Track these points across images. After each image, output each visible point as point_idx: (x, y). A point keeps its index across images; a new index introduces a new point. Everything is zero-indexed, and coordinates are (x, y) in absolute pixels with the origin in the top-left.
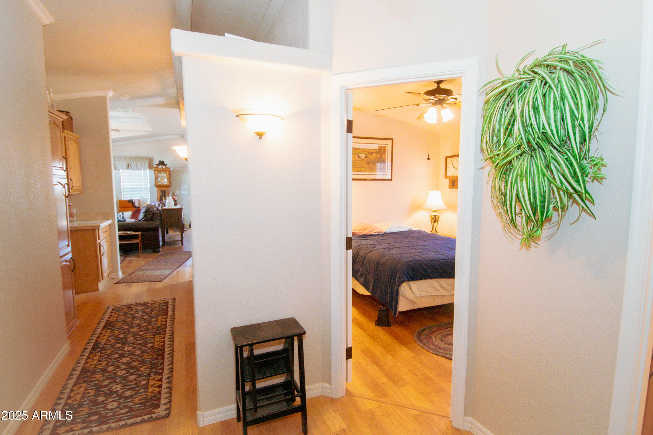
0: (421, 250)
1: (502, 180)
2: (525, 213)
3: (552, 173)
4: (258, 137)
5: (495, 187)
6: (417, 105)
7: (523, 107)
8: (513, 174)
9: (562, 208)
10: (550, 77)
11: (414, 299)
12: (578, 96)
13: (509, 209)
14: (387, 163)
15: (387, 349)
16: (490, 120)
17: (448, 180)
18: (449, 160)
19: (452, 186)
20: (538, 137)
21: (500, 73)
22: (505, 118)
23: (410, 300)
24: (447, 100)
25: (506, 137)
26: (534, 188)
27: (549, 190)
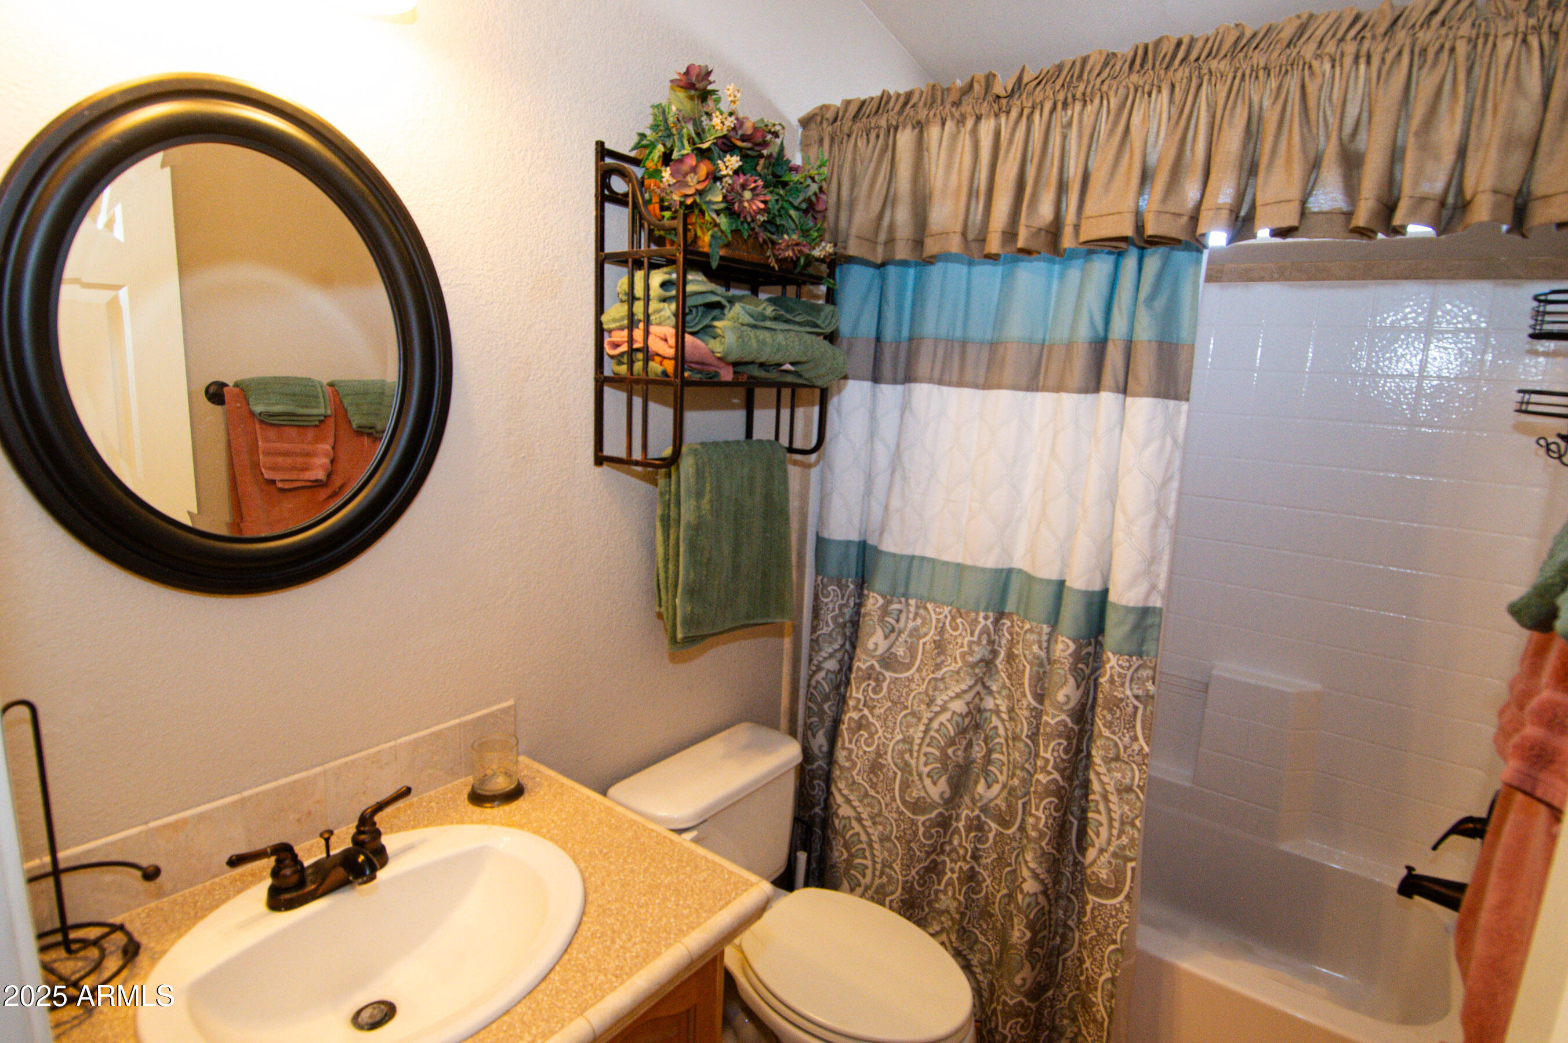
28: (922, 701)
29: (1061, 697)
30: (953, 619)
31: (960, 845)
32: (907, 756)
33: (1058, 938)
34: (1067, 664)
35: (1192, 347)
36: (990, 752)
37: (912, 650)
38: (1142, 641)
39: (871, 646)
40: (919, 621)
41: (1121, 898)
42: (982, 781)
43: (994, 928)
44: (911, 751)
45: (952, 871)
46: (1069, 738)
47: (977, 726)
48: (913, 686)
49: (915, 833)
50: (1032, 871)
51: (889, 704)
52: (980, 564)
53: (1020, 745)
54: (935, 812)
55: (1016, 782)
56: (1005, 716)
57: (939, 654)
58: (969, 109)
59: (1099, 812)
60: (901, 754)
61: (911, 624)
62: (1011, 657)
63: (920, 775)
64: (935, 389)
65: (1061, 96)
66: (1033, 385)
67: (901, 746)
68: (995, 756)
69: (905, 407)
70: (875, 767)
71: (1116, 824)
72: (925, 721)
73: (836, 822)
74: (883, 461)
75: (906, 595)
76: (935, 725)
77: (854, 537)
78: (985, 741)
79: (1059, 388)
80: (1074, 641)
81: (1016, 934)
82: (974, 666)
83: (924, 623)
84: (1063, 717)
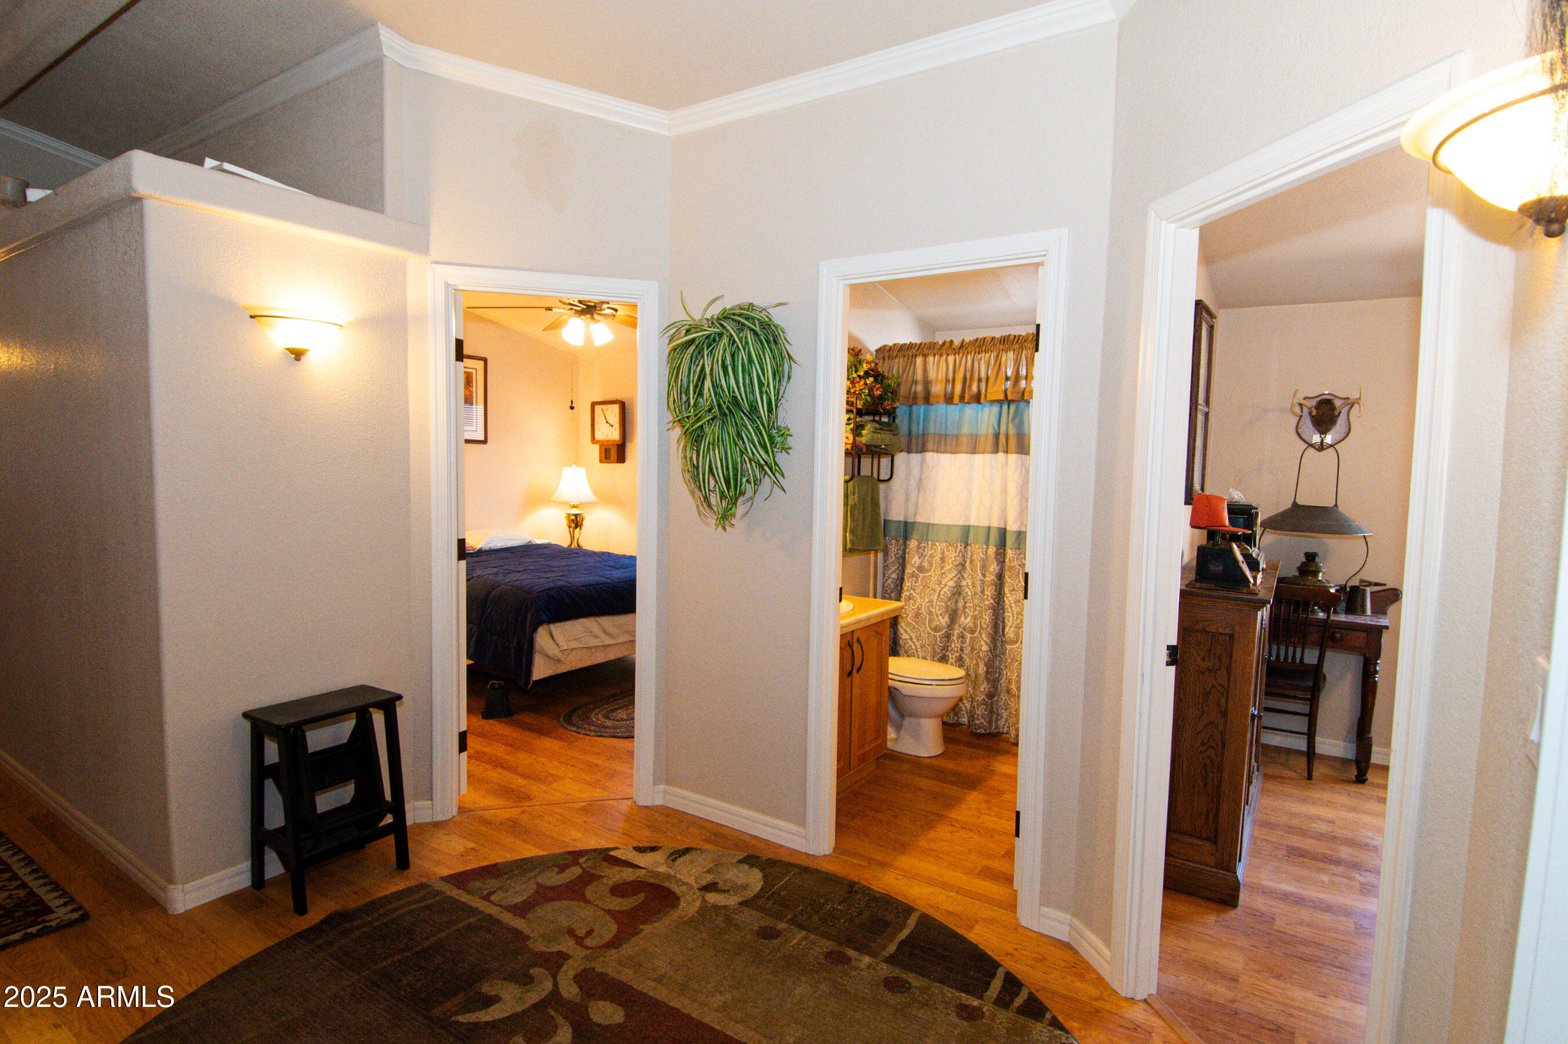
0: (563, 573)
1: (694, 449)
2: (719, 488)
3: (744, 443)
4: (294, 356)
5: (686, 457)
6: (549, 309)
7: (712, 365)
8: (705, 442)
9: (754, 481)
10: (738, 336)
11: (559, 655)
12: (764, 361)
13: (702, 484)
14: (474, 406)
15: (514, 746)
16: (678, 373)
17: (597, 446)
18: (598, 408)
19: (606, 458)
20: (729, 401)
21: (688, 314)
22: (694, 373)
23: (552, 656)
24: (601, 310)
25: (695, 396)
26: (727, 459)
27: (741, 461)
28: (936, 584)
29: (992, 569)
30: (948, 547)
31: (955, 646)
32: (931, 608)
33: (997, 674)
34: (993, 556)
35: (1029, 436)
36: (965, 603)
37: (930, 563)
38: (1019, 545)
39: (913, 562)
40: (933, 551)
41: (1019, 643)
42: (963, 615)
43: (972, 681)
44: (932, 606)
45: (952, 659)
46: (995, 586)
47: (959, 594)
48: (932, 578)
49: (936, 641)
50: (985, 641)
51: (922, 587)
52: (957, 523)
53: (977, 596)
54: (944, 631)
55: (977, 612)
56: (971, 587)
57: (942, 563)
58: (944, 351)
59: (1008, 612)
60: (928, 607)
61: (930, 553)
62: (972, 561)
63: (936, 615)
64: (935, 454)
65: (977, 350)
66: (974, 451)
67: (927, 604)
68: (967, 605)
69: (923, 462)
70: (917, 615)
71: (1015, 616)
72: (938, 591)
73: (901, 642)
74: (913, 484)
75: (927, 540)
76: (942, 593)
77: (902, 519)
78: (963, 599)
79: (983, 453)
80: (996, 547)
81: (981, 669)
82: (957, 566)
83: (935, 551)
84: (993, 577)
